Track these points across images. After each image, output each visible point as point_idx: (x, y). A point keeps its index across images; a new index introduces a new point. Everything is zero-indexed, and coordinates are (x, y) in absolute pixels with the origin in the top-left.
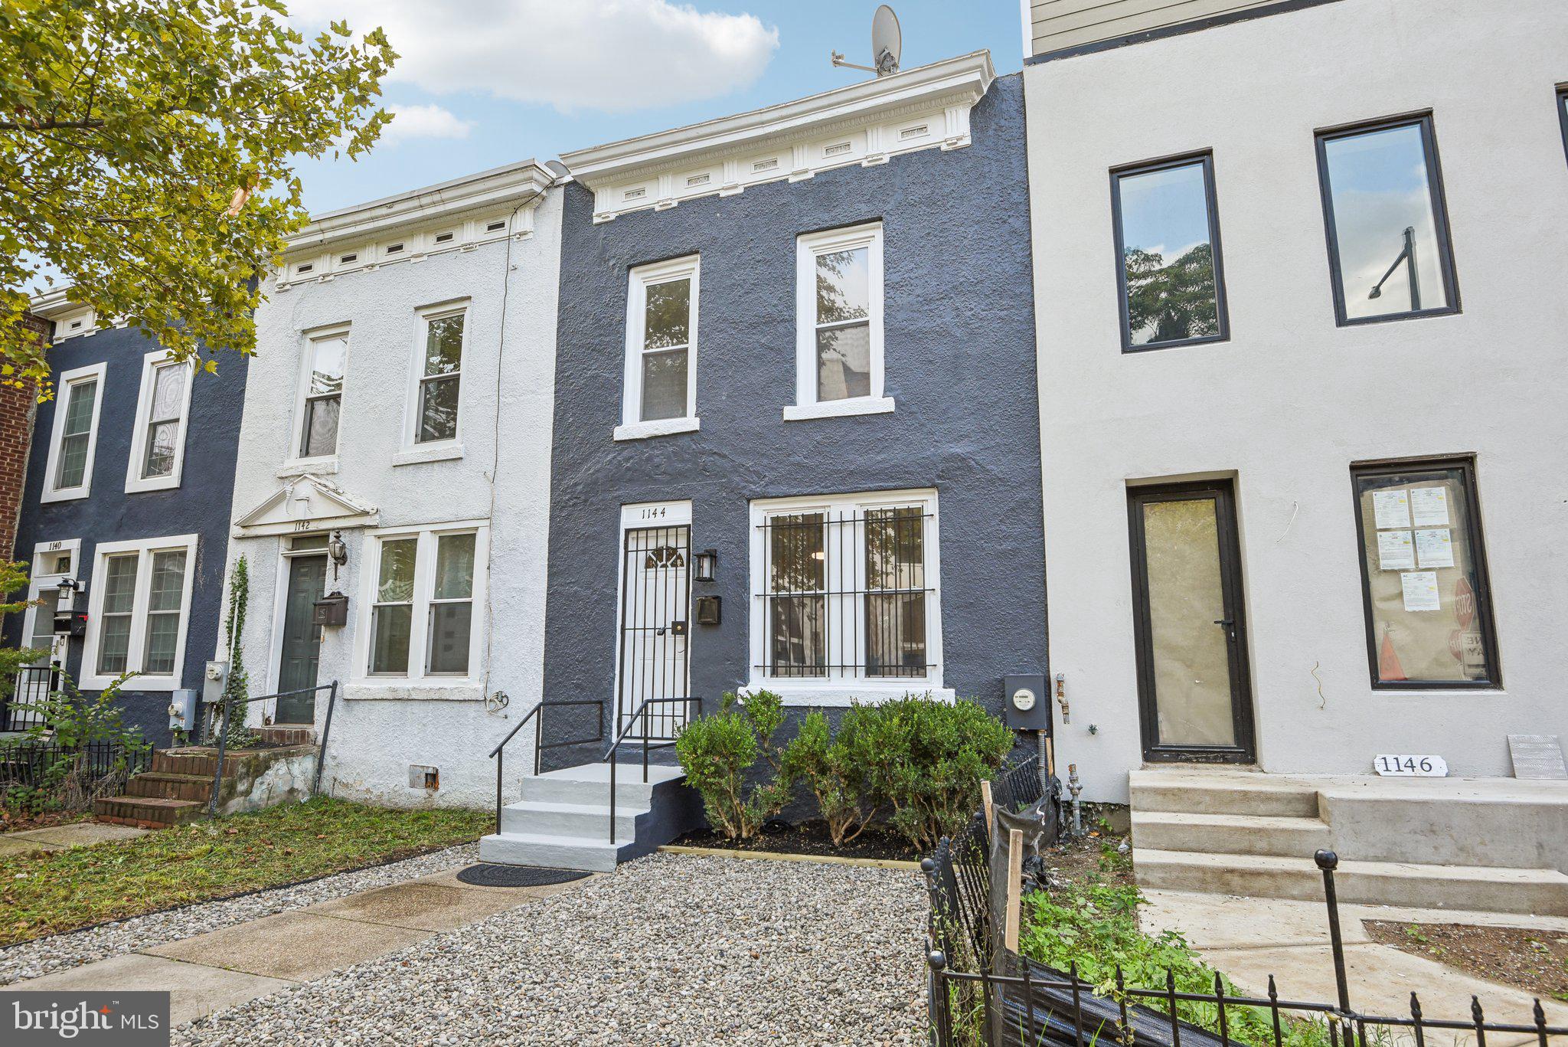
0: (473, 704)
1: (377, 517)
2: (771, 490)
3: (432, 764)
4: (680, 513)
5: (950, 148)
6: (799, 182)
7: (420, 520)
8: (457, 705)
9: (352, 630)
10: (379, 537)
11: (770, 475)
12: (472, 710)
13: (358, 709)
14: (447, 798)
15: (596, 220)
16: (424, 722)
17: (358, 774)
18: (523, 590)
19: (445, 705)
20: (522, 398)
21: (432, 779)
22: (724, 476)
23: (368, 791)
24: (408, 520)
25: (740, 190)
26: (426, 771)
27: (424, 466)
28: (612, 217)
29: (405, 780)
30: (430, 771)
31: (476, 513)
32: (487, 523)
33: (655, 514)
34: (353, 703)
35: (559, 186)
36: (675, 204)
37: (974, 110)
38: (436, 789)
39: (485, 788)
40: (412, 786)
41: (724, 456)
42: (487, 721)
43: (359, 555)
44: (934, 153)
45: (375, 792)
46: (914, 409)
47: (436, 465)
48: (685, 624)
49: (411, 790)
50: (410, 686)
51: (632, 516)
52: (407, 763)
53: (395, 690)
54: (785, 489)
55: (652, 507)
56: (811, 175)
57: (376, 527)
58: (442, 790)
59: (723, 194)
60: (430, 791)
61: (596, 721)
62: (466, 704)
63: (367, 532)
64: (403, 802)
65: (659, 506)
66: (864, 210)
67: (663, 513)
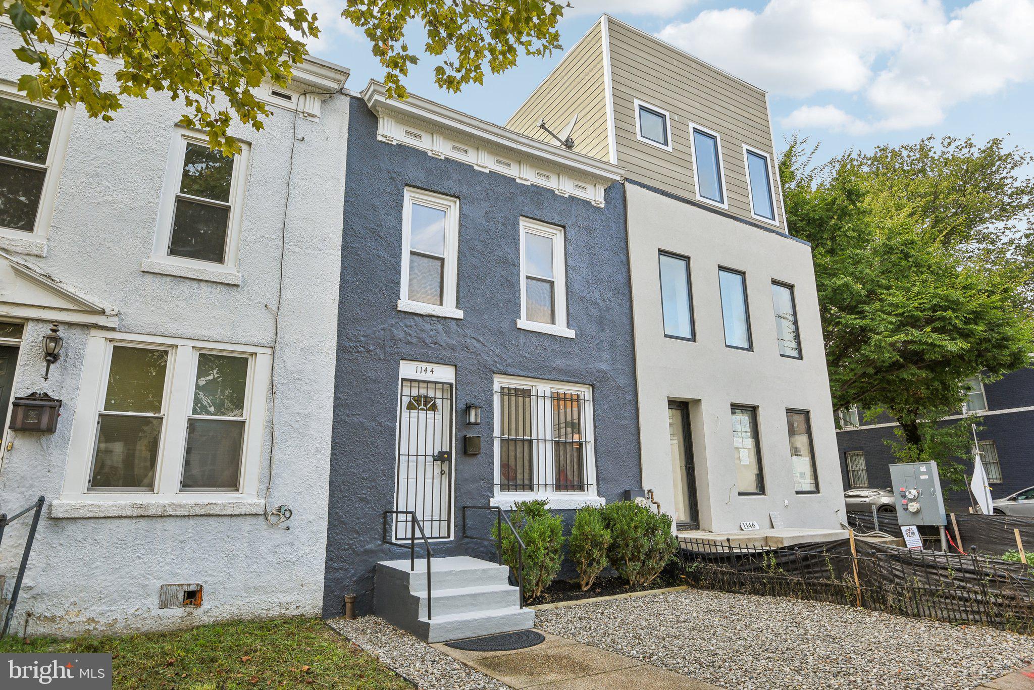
0: (248, 518)
1: (116, 319)
2: (510, 370)
3: (193, 582)
4: (446, 374)
5: (596, 205)
6: (522, 184)
7: (181, 333)
8: (227, 520)
9: (66, 439)
10: (111, 340)
11: (510, 361)
12: (246, 525)
13: (71, 528)
14: (214, 613)
15: (379, 138)
16: (182, 538)
17: (74, 603)
18: (308, 416)
19: (211, 521)
20: (309, 251)
21: (193, 596)
22: (480, 355)
23: (91, 620)
24: (162, 330)
25: (487, 171)
26: (185, 589)
27: (187, 281)
28: (395, 143)
29: (154, 601)
30: (192, 588)
31: (256, 340)
32: (269, 351)
33: (426, 371)
34: (65, 523)
35: (345, 95)
36: (443, 157)
37: (605, 190)
38: (199, 605)
39: (262, 597)
40: (164, 605)
41: (479, 341)
42: (265, 533)
43: (80, 356)
44: (587, 203)
45: (102, 620)
46: (583, 340)
47: (203, 285)
48: (449, 454)
49: (162, 612)
50: (166, 502)
51: (407, 369)
52: (159, 584)
53: (141, 506)
54: (517, 371)
55: (424, 365)
56: (528, 183)
57: (113, 329)
58: (206, 604)
59: (476, 168)
60: (189, 609)
61: (380, 528)
62: (240, 518)
63: (94, 332)
64: (149, 625)
65: (430, 366)
66: (557, 219)
67: (432, 371)
